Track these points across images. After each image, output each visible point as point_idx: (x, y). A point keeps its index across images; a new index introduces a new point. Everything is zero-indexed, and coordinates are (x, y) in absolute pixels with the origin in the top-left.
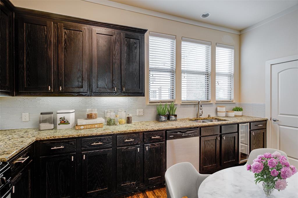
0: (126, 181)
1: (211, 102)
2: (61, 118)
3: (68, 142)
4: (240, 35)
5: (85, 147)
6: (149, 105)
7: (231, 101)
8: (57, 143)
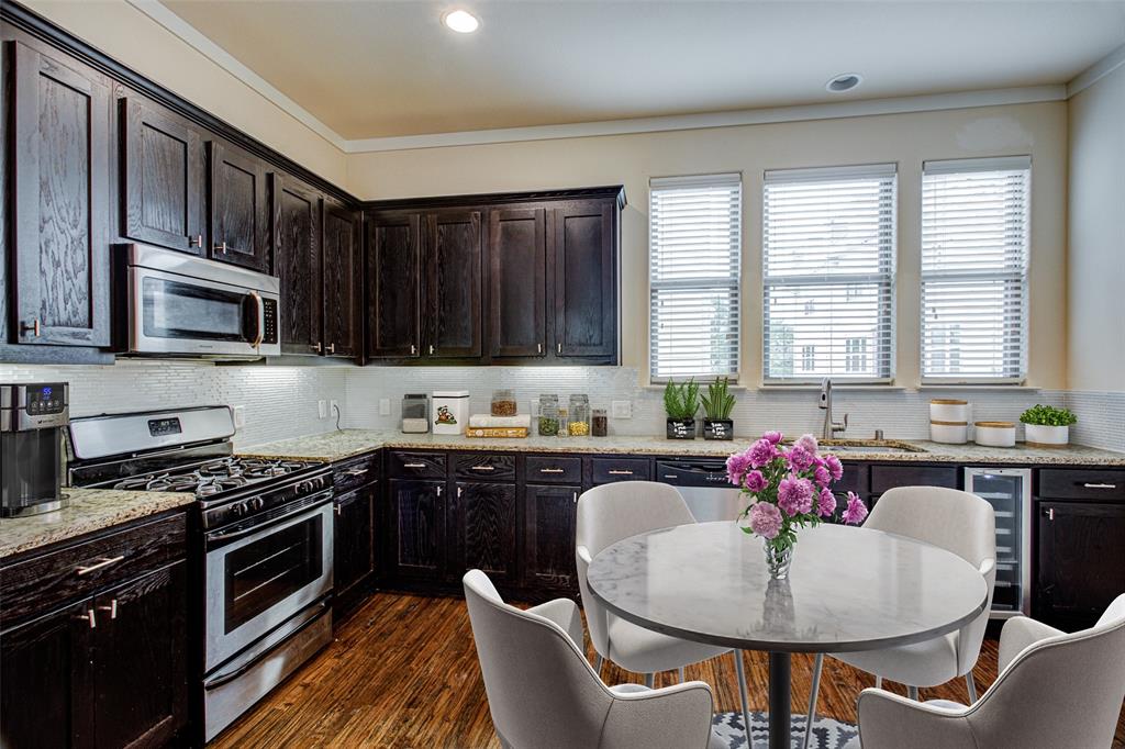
0: (547, 567)
1: (898, 386)
2: (439, 409)
3: (431, 458)
4: (1068, 100)
5: (463, 473)
6: (649, 390)
7: (1017, 384)
8: (416, 456)
